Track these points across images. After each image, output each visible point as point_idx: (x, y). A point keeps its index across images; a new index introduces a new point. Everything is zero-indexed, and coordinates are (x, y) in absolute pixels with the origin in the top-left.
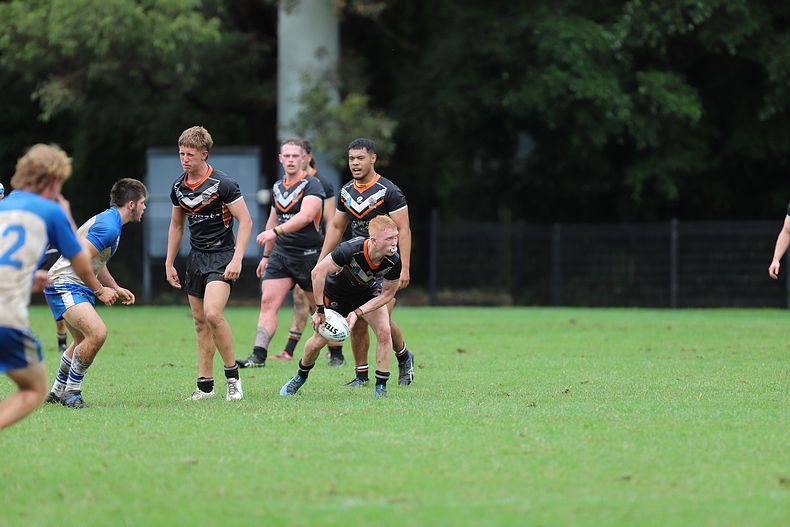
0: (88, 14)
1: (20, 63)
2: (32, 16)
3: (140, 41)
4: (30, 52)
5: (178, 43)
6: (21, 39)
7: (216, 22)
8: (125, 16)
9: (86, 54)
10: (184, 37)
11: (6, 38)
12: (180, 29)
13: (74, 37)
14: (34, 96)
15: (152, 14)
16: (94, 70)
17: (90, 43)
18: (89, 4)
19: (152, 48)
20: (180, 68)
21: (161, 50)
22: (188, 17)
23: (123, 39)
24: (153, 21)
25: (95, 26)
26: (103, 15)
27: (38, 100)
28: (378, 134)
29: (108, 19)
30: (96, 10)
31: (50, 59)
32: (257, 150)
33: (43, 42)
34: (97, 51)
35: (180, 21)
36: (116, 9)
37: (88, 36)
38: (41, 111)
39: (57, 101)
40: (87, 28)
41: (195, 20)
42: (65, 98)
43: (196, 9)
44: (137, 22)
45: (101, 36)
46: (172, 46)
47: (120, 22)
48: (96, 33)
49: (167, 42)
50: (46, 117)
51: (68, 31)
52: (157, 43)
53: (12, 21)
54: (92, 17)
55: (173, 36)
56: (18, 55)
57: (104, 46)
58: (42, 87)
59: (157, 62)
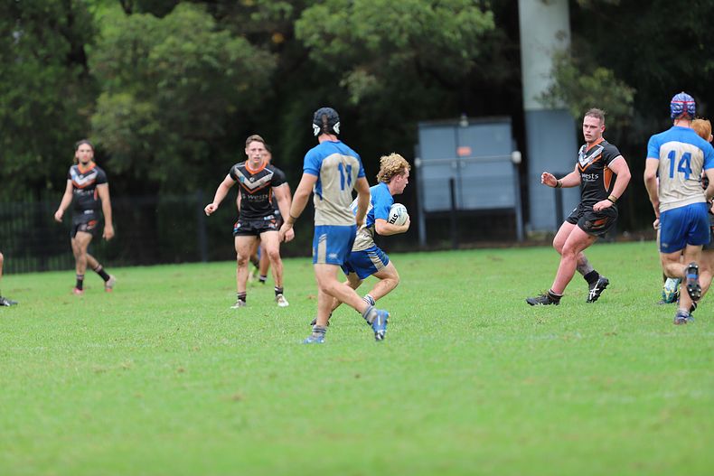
0: (390, 13)
1: (327, 57)
2: (336, 18)
3: (432, 33)
4: (336, 46)
5: (463, 33)
6: (328, 37)
7: (490, 14)
8: (419, 13)
9: (388, 47)
10: (467, 27)
11: (315, 37)
12: (465, 22)
13: (376, 32)
14: (342, 83)
15: (439, 10)
16: (395, 58)
17: (391, 37)
18: (389, 5)
19: (442, 38)
20: (465, 54)
21: (450, 39)
22: (469, 11)
23: (419, 32)
24: (442, 16)
25: (396, 22)
26: (401, 14)
27: (346, 87)
28: (623, 100)
29: (407, 17)
30: (395, 10)
31: (352, 52)
32: (509, 119)
33: (347, 38)
34: (398, 44)
35: (463, 16)
36: (412, 8)
37: (391, 31)
38: (351, 96)
39: (363, 86)
40: (390, 25)
41: (475, 14)
42: (369, 84)
43: (474, 4)
44: (429, 17)
45: (401, 31)
46: (459, 36)
47: (416, 18)
48: (397, 29)
49: (454, 32)
50: (355, 100)
51: (372, 28)
52: (447, 34)
53: (320, 23)
54: (394, 16)
55: (459, 27)
56: (326, 50)
57: (404, 39)
58: (349, 76)
59: (446, 50)
